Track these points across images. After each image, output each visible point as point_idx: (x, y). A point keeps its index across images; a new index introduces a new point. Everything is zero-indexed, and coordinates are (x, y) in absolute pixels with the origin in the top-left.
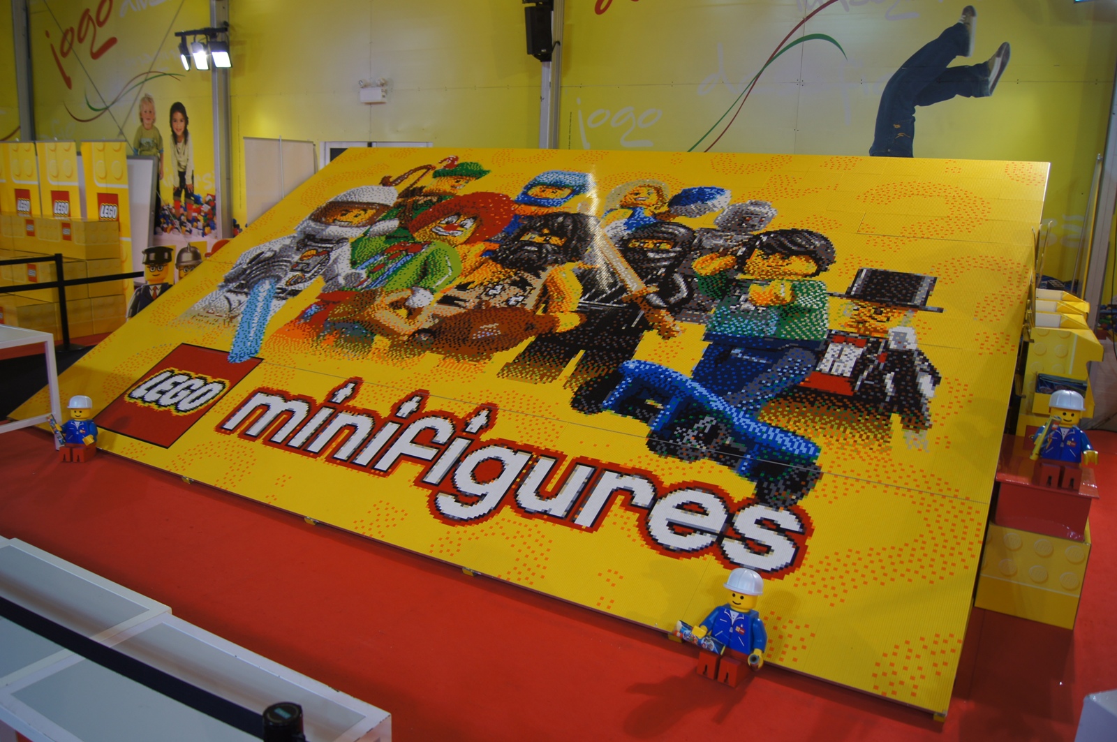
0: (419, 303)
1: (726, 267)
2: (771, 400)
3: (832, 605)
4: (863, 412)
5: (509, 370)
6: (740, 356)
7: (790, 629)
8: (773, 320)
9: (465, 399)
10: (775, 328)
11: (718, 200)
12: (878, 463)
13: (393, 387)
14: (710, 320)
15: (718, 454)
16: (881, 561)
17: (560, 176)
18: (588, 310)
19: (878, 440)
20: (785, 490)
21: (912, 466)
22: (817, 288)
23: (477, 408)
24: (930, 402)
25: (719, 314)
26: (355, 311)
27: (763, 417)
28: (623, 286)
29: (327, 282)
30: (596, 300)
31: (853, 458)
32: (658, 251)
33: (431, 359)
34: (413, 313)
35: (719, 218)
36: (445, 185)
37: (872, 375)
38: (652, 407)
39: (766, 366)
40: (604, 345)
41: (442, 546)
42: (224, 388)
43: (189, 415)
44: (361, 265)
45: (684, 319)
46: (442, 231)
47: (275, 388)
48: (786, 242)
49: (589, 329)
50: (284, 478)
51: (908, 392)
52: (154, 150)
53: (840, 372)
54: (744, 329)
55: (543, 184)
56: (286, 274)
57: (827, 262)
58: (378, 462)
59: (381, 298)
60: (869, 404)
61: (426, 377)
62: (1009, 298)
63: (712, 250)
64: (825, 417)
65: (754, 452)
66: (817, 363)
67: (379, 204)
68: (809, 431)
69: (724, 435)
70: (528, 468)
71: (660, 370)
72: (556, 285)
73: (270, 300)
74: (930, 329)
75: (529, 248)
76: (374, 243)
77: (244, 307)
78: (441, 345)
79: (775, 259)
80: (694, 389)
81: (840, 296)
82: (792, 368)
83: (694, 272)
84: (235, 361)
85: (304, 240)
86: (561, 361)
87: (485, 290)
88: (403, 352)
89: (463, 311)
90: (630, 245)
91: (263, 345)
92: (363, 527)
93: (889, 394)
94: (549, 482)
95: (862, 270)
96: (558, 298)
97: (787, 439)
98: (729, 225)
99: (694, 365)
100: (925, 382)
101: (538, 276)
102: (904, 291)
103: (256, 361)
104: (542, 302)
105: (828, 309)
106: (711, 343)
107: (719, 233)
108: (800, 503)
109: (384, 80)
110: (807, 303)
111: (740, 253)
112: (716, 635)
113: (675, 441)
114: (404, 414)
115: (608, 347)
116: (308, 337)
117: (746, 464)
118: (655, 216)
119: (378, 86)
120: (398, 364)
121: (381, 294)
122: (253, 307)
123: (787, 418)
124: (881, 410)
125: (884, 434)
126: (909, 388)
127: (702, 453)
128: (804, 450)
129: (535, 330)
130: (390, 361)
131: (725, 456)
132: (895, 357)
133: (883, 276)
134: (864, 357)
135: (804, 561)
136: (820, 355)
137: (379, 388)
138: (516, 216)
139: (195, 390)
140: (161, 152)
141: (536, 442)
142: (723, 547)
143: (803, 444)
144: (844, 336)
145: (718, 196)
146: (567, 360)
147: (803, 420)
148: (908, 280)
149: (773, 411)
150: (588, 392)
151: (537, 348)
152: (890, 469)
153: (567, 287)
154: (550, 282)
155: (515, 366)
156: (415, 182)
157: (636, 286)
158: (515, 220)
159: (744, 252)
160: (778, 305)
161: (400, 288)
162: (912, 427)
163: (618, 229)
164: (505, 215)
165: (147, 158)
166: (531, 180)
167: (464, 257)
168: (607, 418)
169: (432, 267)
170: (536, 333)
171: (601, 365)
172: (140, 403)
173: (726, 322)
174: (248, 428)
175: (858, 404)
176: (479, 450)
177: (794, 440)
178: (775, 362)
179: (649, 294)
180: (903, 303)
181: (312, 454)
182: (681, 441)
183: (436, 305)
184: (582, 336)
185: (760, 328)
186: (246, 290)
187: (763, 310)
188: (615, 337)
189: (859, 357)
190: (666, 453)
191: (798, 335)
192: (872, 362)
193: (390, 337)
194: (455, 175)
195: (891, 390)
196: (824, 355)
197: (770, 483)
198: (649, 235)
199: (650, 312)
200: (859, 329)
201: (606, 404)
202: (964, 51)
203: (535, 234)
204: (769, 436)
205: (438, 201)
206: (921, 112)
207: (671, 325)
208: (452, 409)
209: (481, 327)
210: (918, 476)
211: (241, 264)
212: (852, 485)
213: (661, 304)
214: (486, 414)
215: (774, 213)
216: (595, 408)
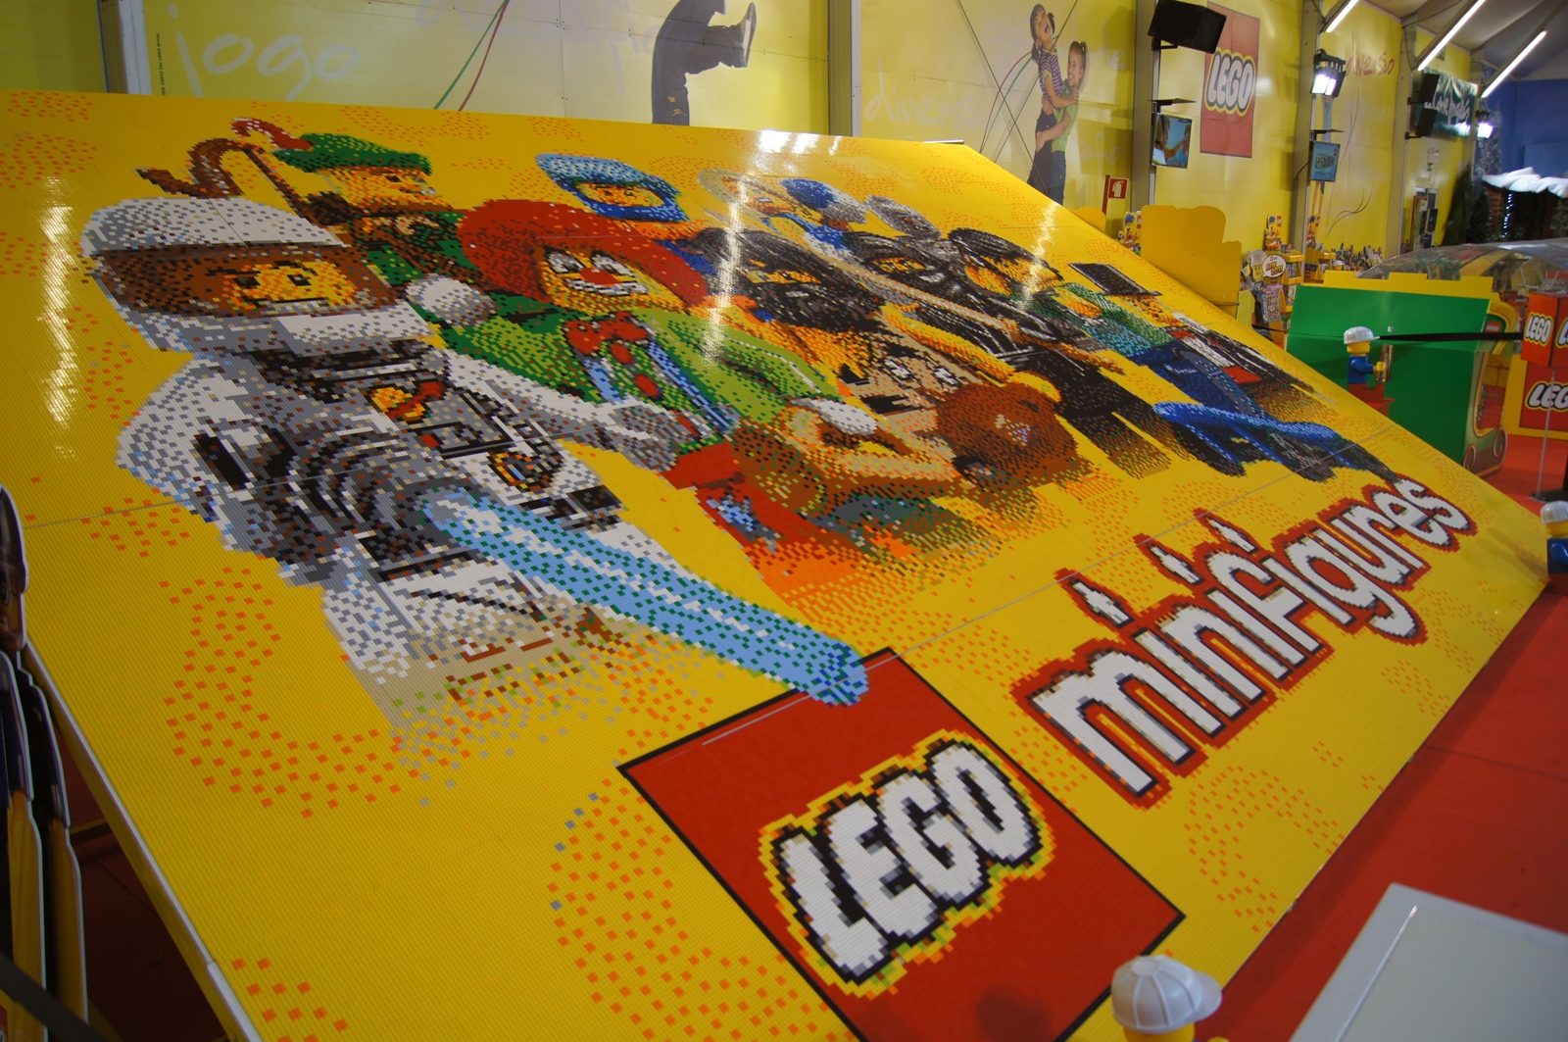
0: (857, 423)
1: (1001, 281)
8: (1125, 329)
10: (1140, 337)
13: (1112, 555)
14: (1103, 343)
15: (1326, 461)
17: (579, 165)
18: (1022, 365)
25: (1094, 335)
28: (984, 325)
32: (923, 273)
34: (887, 442)
35: (885, 221)
41: (1459, 659)
42: (968, 747)
44: (596, 389)
45: (1089, 348)
49: (1068, 386)
53: (1226, 363)
58: (1299, 643)
59: (789, 438)
67: (295, 244)
71: (1181, 407)
78: (1020, 471)
79: (1013, 266)
87: (883, 372)
88: (1015, 505)
89: (932, 413)
90: (885, 270)
92: (1431, 708)
93: (1265, 370)
95: (1072, 267)
98: (908, 229)
100: (1254, 354)
101: (895, 335)
102: (1121, 281)
103: (887, 663)
104: (970, 369)
105: (1124, 309)
106: (1147, 366)
107: (922, 241)
110: (1108, 306)
114: (1189, 576)
117: (1341, 459)
118: (825, 224)
120: (1047, 523)
127: (1323, 465)
130: (1031, 525)
131: (1329, 460)
132: (1216, 340)
133: (1090, 270)
137: (1106, 566)
144: (1173, 331)
148: (1104, 270)
160: (1101, 314)
167: (744, 328)
169: (734, 357)
170: (1049, 410)
178: (1196, 368)
179: (1018, 329)
180: (1138, 292)
183: (884, 418)
186: (437, 551)
187: (1105, 322)
192: (1217, 347)
193: (951, 493)
195: (1260, 367)
196: (1197, 352)
198: (874, 253)
200: (1166, 322)
201: (1230, 458)
202: (721, 7)
204: (1306, 432)
205: (442, 225)
206: (693, 82)
209: (998, 427)
213: (1048, 337)
214: (1217, 523)
215: (913, 210)
216: (1235, 466)
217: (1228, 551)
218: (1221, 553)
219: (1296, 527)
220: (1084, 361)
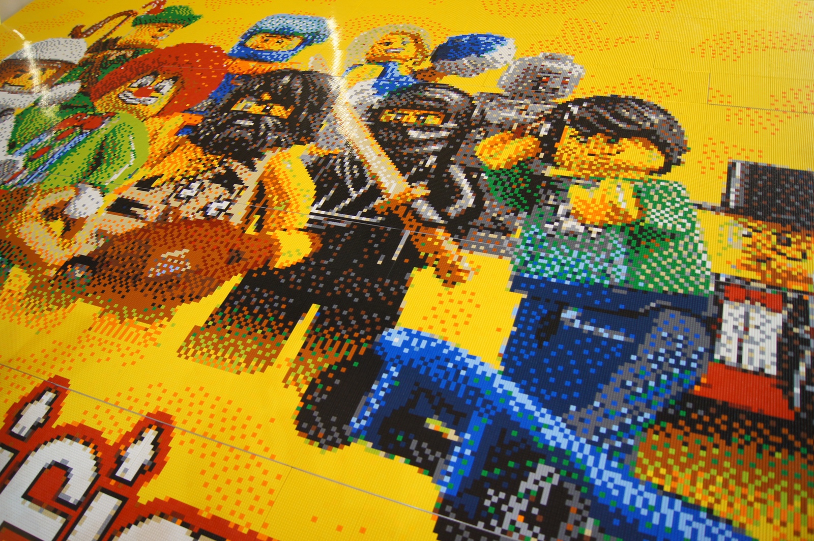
0: (83, 210)
1: (526, 154)
2: (651, 426)
5: (198, 343)
6: (577, 324)
8: (618, 252)
9: (123, 402)
10: (624, 269)
11: (499, 52)
13: (17, 369)
17: (288, 21)
18: (324, 228)
22: (674, 194)
23: (139, 422)
25: (529, 238)
27: (644, 471)
28: (376, 185)
30: (336, 209)
32: (424, 128)
33: (83, 314)
34: (71, 226)
35: (504, 78)
36: (145, 35)
38: (438, 435)
39: (627, 349)
40: (350, 295)
44: (21, 148)
45: (474, 246)
46: (131, 98)
48: (608, 116)
49: (326, 262)
53: (757, 365)
54: (575, 270)
55: (266, 32)
57: (677, 149)
59: (34, 201)
61: (70, 351)
63: (501, 127)
64: (759, 473)
66: (713, 343)
67: (62, 61)
68: (737, 506)
69: (579, 512)
71: (445, 351)
72: (277, 183)
75: (242, 122)
76: (43, 116)
78: (101, 288)
79: (598, 143)
80: (507, 396)
81: (713, 209)
82: (672, 355)
83: (480, 164)
86: (281, 325)
87: (176, 188)
88: (44, 300)
89: (140, 224)
90: (383, 119)
95: (734, 165)
96: (279, 205)
97: (700, 528)
98: (520, 88)
99: (502, 343)
101: (252, 168)
104: (256, 211)
105: (702, 232)
106: (525, 296)
107: (508, 101)
110: (665, 221)
111: (543, 133)
113: (487, 523)
114: (24, 428)
115: (356, 300)
118: (415, 74)
120: (33, 323)
121: (36, 194)
129: (242, 263)
130: (23, 316)
133: (768, 175)
134: (790, 333)
136: (713, 327)
138: (228, 74)
141: (232, 514)
144: (742, 287)
145: (498, 47)
146: (290, 323)
147: (719, 480)
149: (659, 455)
150: (325, 397)
151: (244, 297)
153: (292, 186)
154: (268, 177)
155: (207, 334)
156: (111, 32)
157: (394, 185)
158: (227, 81)
159: (550, 131)
160: (619, 224)
161: (62, 185)
163: (365, 94)
164: (214, 74)
166: (251, 26)
167: (154, 136)
168: (360, 459)
169: (110, 151)
170: (245, 268)
171: (346, 336)
173: (543, 255)
175: (809, 441)
178: (640, 339)
179: (416, 200)
182: (500, 524)
183: (104, 214)
184: (314, 277)
185: (600, 267)
187: (598, 233)
188: (366, 280)
189: (781, 332)
191: (666, 283)
193: (32, 270)
194: (159, 22)
196: (720, 327)
198: (408, 103)
199: (420, 233)
200: (763, 274)
201: (357, 426)
203: (251, 101)
204: (663, 518)
205: (133, 56)
207: (455, 258)
208: (99, 424)
209: (163, 256)
213: (436, 218)
214: (153, 437)
215: (581, 71)
216: (337, 435)
217: (99, 454)
218: (89, 449)
219: (237, 526)
220: (423, 254)
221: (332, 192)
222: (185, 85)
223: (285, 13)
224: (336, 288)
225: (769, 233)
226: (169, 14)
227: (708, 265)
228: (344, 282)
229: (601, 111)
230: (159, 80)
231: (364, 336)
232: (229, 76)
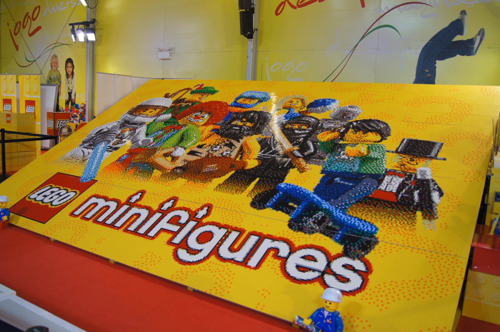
0: (178, 154)
1: (334, 137)
2: (354, 204)
3: (381, 310)
4: (401, 210)
5: (220, 187)
6: (339, 181)
7: (358, 322)
8: (357, 164)
9: (197, 201)
10: (357, 168)
11: (332, 105)
12: (408, 236)
14: (325, 164)
15: (325, 231)
16: (408, 287)
17: (254, 94)
18: (263, 158)
19: (409, 225)
20: (359, 249)
21: (426, 238)
22: (381, 148)
23: (202, 206)
24: (437, 205)
25: (329, 160)
26: (146, 158)
27: (349, 212)
28: (281, 146)
29: (133, 143)
30: (267, 153)
31: (396, 234)
32: (300, 130)
33: (181, 181)
34: (174, 159)
35: (332, 114)
36: (196, 97)
37: (407, 191)
38: (292, 206)
39: (352, 187)
40: (269, 175)
41: (178, 275)
42: (76, 194)
43: (57, 207)
44: (151, 135)
45: (311, 163)
46: (192, 120)
47: (102, 195)
48: (366, 126)
49: (262, 167)
50: (101, 240)
51: (426, 200)
52: (57, 81)
53: (390, 190)
54: (342, 168)
55: (245, 97)
56: (113, 140)
57: (386, 135)
58: (149, 232)
59: (159, 152)
60: (405, 206)
61: (178, 190)
62: (481, 153)
63: (327, 129)
64: (382, 213)
65: (343, 230)
66: (379, 185)
67: (162, 106)
68: (373, 219)
69: (328, 221)
70: (226, 236)
71: (297, 188)
72: (247, 146)
73: (104, 152)
74: (439, 169)
75: (235, 128)
76: (158, 125)
77: (91, 155)
78: (187, 175)
79: (360, 134)
80: (314, 198)
81: (392, 152)
82: (365, 188)
83: (318, 140)
84: (83, 181)
85: (124, 123)
86: (247, 183)
87: (211, 148)
88: (167, 178)
89: (199, 158)
90: (286, 127)
91: (98, 174)
92: (138, 265)
93: (416, 201)
94: (236, 243)
95: (404, 140)
96: (248, 152)
97: (361, 224)
98: (337, 117)
99: (315, 186)
100: (435, 196)
101: (239, 142)
102: (426, 150)
103: (93, 182)
104: (240, 154)
105: (386, 158)
106: (324, 175)
107: (332, 121)
108: (366, 256)
109: (170, 48)
110: (375, 155)
111: (342, 131)
112: (317, 324)
113: (302, 224)
114: (165, 208)
115: (271, 177)
116: (121, 170)
117: (339, 236)
118: (300, 112)
119: (167, 51)
120: (165, 184)
121: (159, 149)
122: (95, 155)
123: (362, 213)
124: (411, 209)
125: (412, 221)
126: (426, 198)
127: (316, 230)
128: (370, 229)
129: (235, 168)
130: (160, 182)
131: (328, 232)
132: (420, 183)
133: (415, 142)
134: (404, 183)
135: (367, 287)
136: (380, 181)
137: (154, 195)
138: (230, 112)
139: (62, 195)
140: (60, 82)
141: (231, 223)
142: (324, 279)
143: (370, 226)
144: (393, 172)
145: (332, 103)
146: (250, 182)
147: (370, 214)
148: (428, 144)
149: (354, 209)
150: (259, 199)
151: (235, 176)
152: (414, 239)
153: (253, 147)
154: (244, 144)
155: (223, 185)
156: (181, 96)
157: (288, 146)
158: (230, 114)
159: (344, 130)
160: (360, 156)
161: (169, 147)
162: (427, 218)
163: (281, 119)
164: (224, 112)
165: (53, 85)
166: (239, 95)
167: (202, 132)
168: (269, 212)
169: (186, 137)
170: (236, 169)
171: (267, 185)
172: (33, 201)
173: (333, 165)
174: (86, 214)
175: (399, 206)
176: (201, 227)
177: (365, 224)
178: (357, 184)
179: (294, 150)
180: (425, 155)
181: (116, 228)
182: (306, 223)
183: (186, 155)
184: (258, 171)
185: (350, 168)
186: (92, 147)
187: (352, 159)
188: (275, 172)
189: (401, 182)
190: (297, 230)
191: (370, 171)
192: (408, 185)
193: (162, 170)
194: (201, 93)
195: (417, 199)
196: (382, 181)
197: (351, 246)
198: (296, 122)
199: (294, 159)
200: (402, 168)
201: (268, 205)
202: (461, 33)
203: (238, 121)
204: (351, 222)
205: (192, 105)
206: (439, 64)
207: (304, 166)
208: (189, 206)
209: (208, 166)
210: (430, 243)
211: (91, 134)
212: (394, 247)
213: (300, 155)
214: (207, 209)
215: (361, 111)
216: (262, 207)
217: (190, 213)
218: (187, 212)
219: (232, 226)
220: (294, 165)
221: (266, 149)
222: (213, 115)
223: (252, 90)
224: (265, 174)
225: (408, 158)
226: (205, 90)
227: (384, 167)
228: (268, 172)
229: (364, 124)
230: (203, 114)
231: (273, 185)
232: (230, 113)
